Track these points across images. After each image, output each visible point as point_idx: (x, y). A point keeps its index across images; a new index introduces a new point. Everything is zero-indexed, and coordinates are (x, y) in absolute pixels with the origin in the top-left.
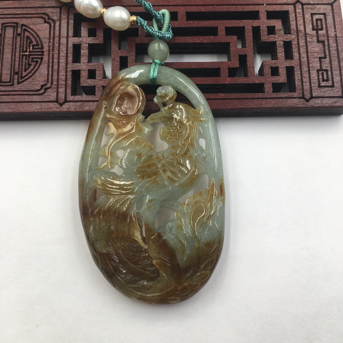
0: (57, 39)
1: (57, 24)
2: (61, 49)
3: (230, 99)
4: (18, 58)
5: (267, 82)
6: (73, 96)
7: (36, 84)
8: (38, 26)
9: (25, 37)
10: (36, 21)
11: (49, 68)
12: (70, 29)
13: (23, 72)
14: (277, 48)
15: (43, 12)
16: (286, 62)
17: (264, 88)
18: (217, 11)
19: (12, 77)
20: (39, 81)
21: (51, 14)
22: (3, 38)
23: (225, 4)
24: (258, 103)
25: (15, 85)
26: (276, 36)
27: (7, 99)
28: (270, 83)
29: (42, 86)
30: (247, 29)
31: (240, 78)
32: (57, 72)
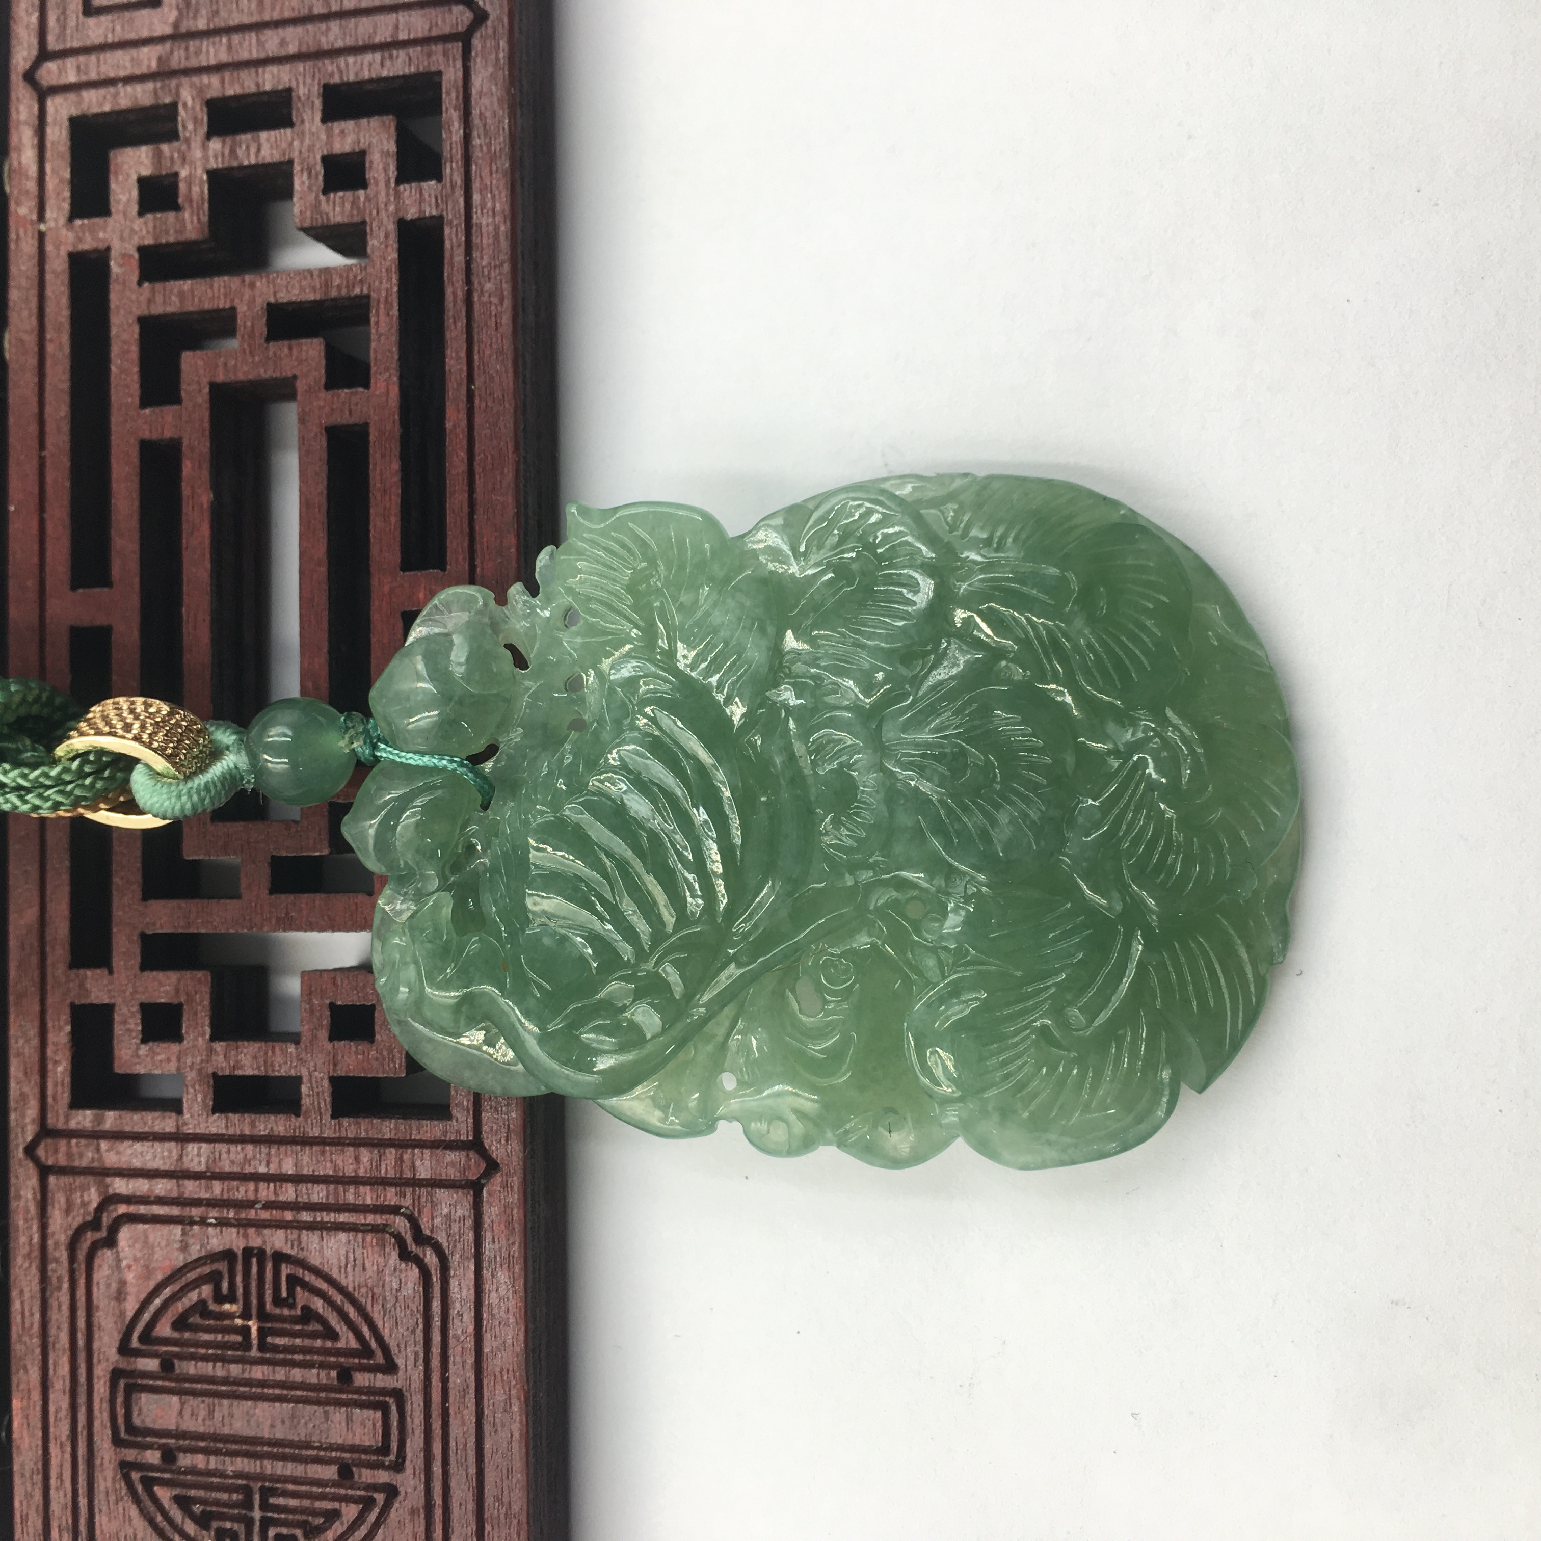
0: (191, 1188)
1: (120, 1186)
2: (236, 1169)
3: (470, 378)
4: (274, 1372)
5: (392, 208)
6: (455, 1112)
7: (395, 1286)
8: (130, 1277)
9: (176, 1335)
10: (108, 1286)
11: (322, 1222)
12: (145, 1123)
13: (341, 1344)
14: (235, 164)
15: (63, 1255)
16: (303, 122)
17: (419, 219)
18: (67, 447)
19: (364, 1398)
20: (380, 1272)
21: (75, 1213)
22: (181, 1442)
23: (37, 410)
24: (489, 245)
25: (399, 1385)
26: (184, 173)
27: (464, 1424)
28: (398, 195)
29: (405, 1255)
30: (153, 307)
31: (373, 331)
32: (341, 1188)
